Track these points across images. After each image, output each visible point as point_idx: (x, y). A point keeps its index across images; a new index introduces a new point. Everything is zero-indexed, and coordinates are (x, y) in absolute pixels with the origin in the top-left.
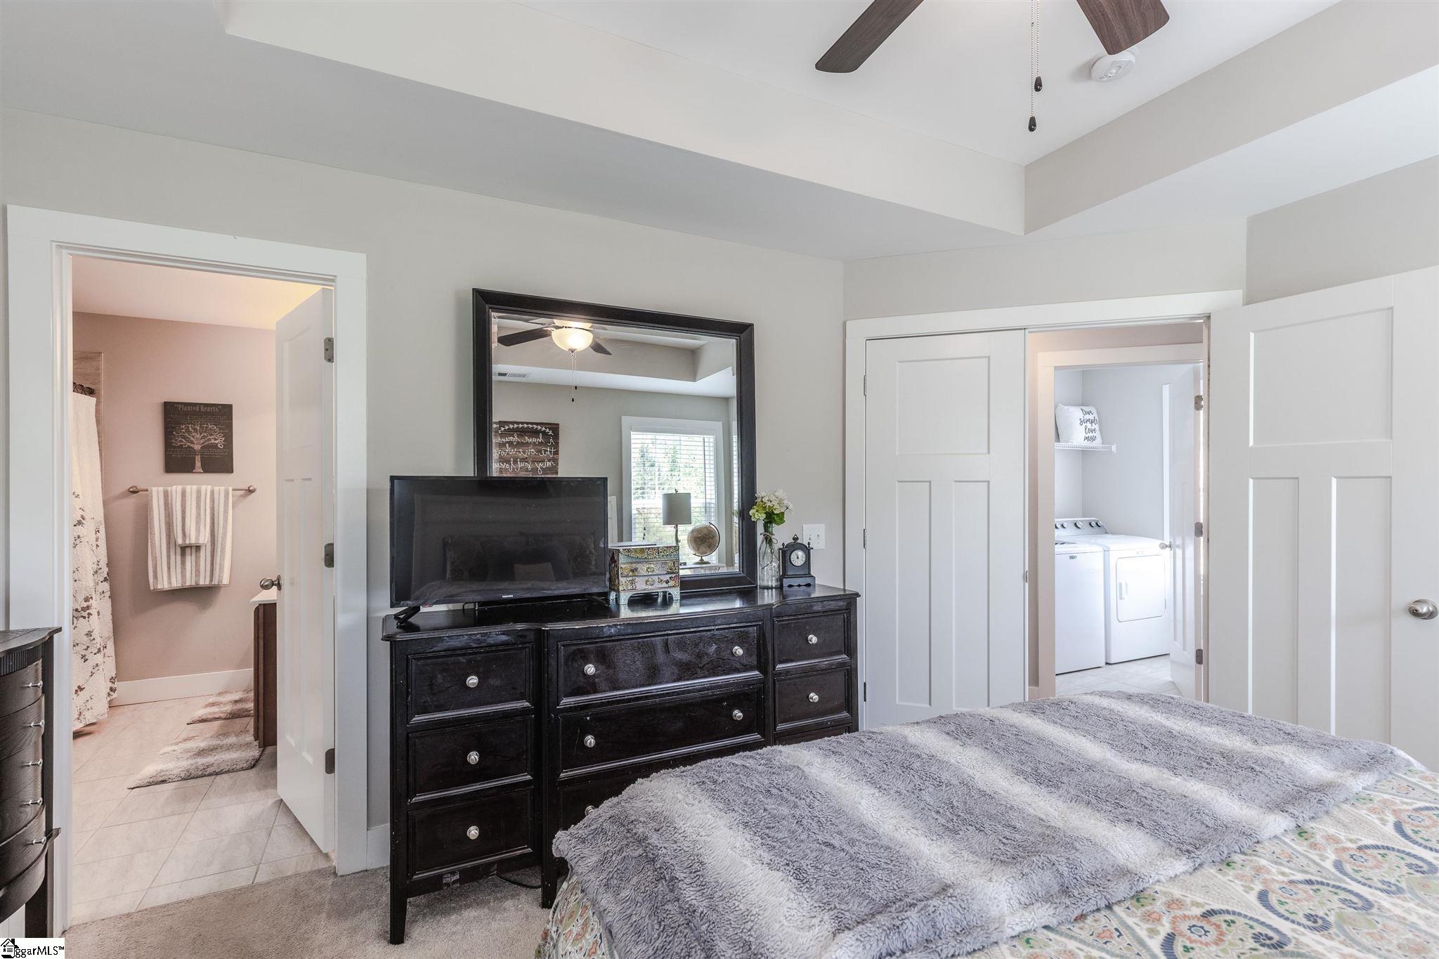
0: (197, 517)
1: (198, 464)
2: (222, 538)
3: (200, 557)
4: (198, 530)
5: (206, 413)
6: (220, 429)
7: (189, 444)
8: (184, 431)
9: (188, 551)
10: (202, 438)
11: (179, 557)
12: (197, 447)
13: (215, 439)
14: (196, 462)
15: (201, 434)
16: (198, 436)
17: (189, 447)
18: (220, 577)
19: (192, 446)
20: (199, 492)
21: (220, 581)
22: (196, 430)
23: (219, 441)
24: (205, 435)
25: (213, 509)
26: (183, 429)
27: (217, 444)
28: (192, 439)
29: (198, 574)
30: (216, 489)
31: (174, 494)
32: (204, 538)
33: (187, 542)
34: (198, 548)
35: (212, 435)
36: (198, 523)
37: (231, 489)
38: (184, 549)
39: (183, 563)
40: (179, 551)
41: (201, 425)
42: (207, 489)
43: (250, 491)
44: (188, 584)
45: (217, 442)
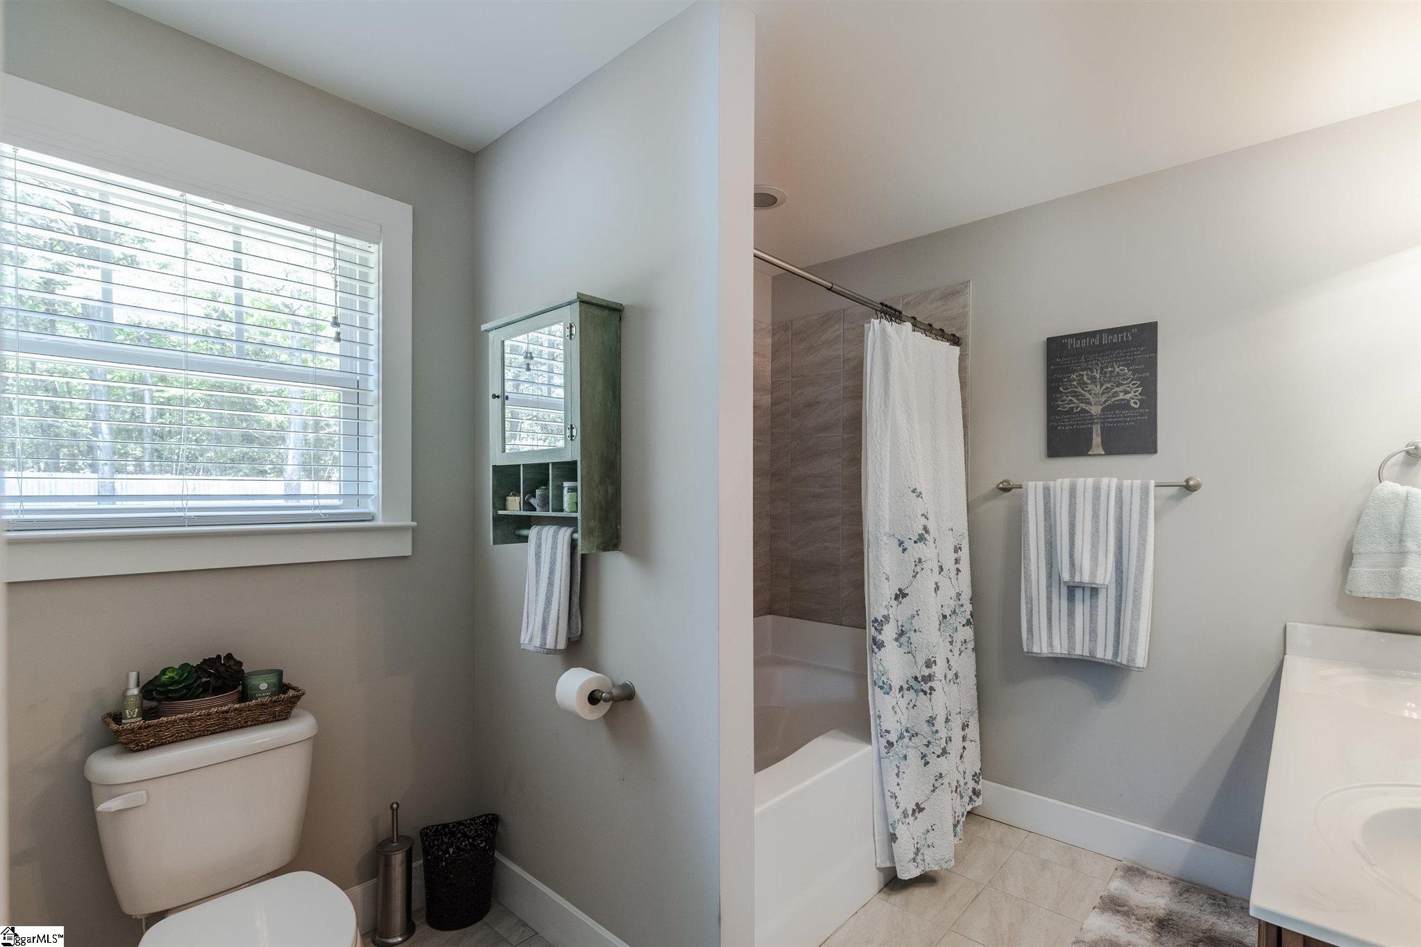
0: (1093, 535)
1: (1097, 440)
2: (1136, 577)
3: (1097, 607)
4: (1095, 559)
5: (1113, 347)
6: (1135, 371)
7: (1083, 406)
8: (1075, 383)
9: (1079, 593)
10: (1103, 394)
11: (1064, 603)
12: (1095, 410)
13: (1126, 392)
14: (1094, 436)
15: (1101, 386)
16: (1097, 389)
17: (1083, 411)
18: (1131, 652)
19: (1087, 408)
20: (1097, 489)
21: (1132, 659)
22: (1093, 379)
23: (1131, 394)
24: (1109, 385)
25: (1119, 521)
26: (1074, 380)
27: (1129, 401)
28: (1088, 395)
29: (1093, 639)
30: (1127, 483)
31: (1059, 491)
32: (1105, 575)
33: (1077, 579)
34: (1094, 591)
35: (1119, 385)
36: (1094, 546)
37: (1152, 483)
38: (1072, 589)
39: (1071, 614)
40: (1064, 591)
41: (1102, 369)
42: (1109, 483)
43: (1189, 488)
44: (1078, 652)
45: (1128, 397)
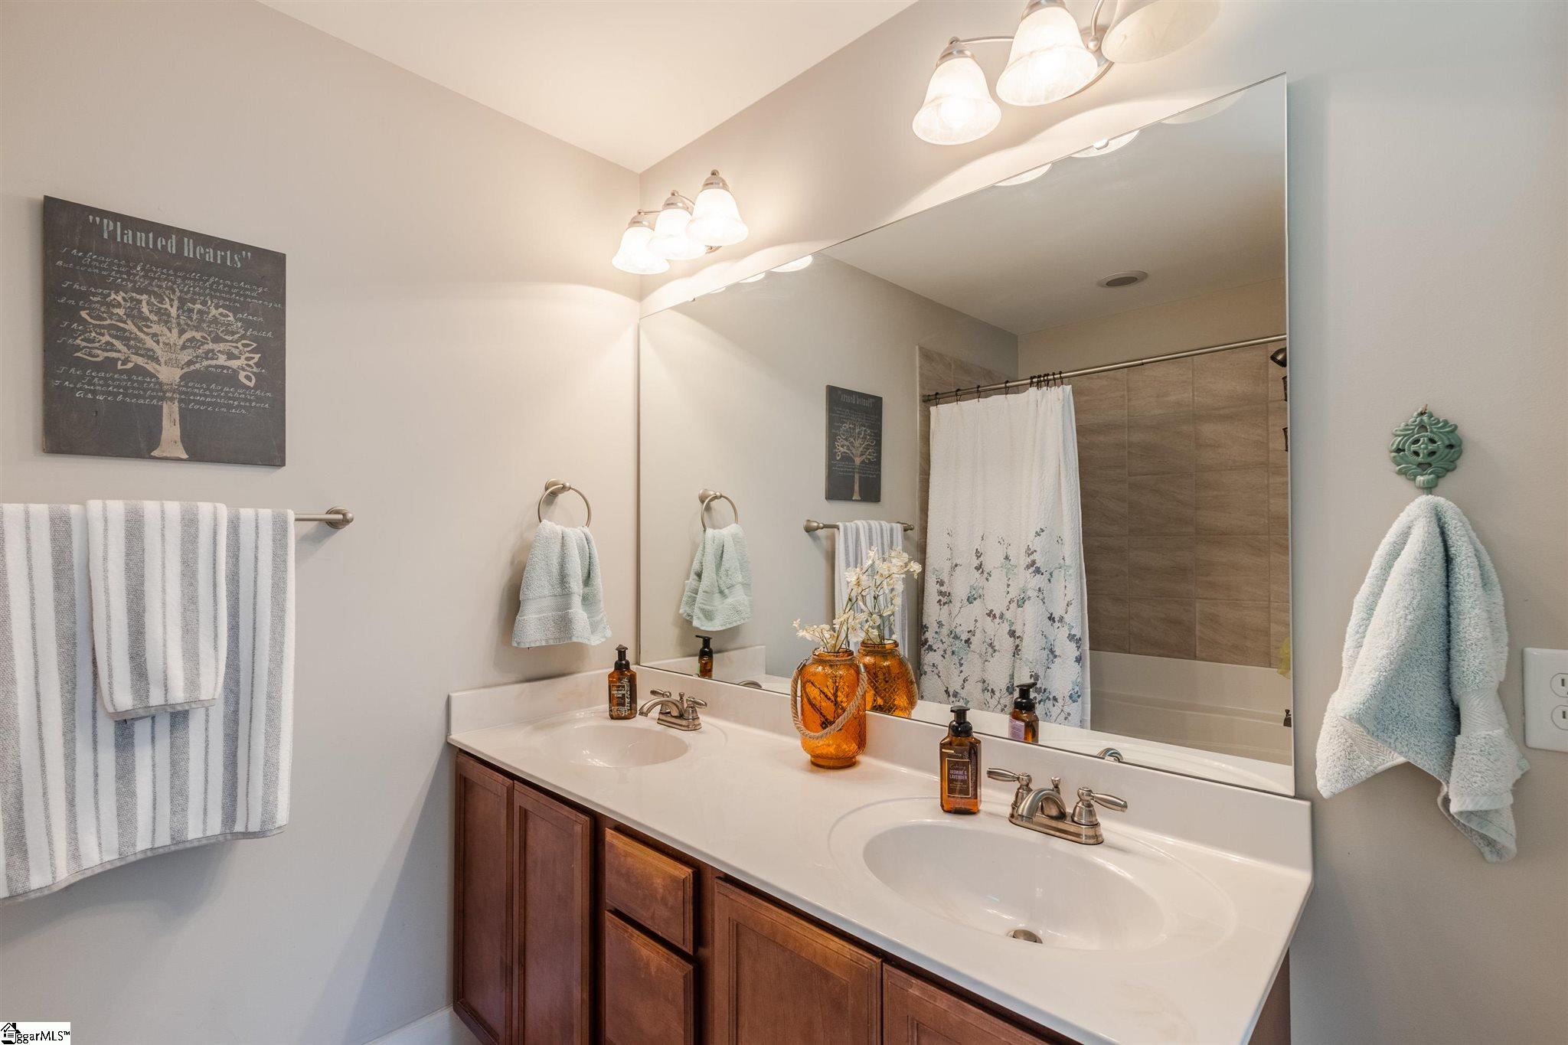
0: (185, 609)
1: (171, 431)
2: (270, 673)
3: (186, 744)
4: (191, 656)
5: (205, 269)
6: (248, 325)
7: (140, 361)
8: (121, 312)
9: (142, 730)
10: (184, 347)
11: (108, 757)
12: (168, 374)
13: (231, 356)
14: (165, 423)
15: (182, 332)
16: (173, 337)
17: (138, 370)
18: (269, 805)
19: (150, 367)
20: (190, 522)
21: (268, 816)
22: (164, 316)
23: (244, 364)
24: (198, 335)
25: (234, 579)
26: (119, 306)
27: (235, 372)
28: (150, 343)
29: (179, 806)
30: (247, 513)
31: (97, 527)
32: (212, 684)
33: (156, 698)
34: (179, 718)
35: (217, 340)
36: (189, 631)
37: (291, 516)
38: (124, 725)
39: (125, 774)
40: (107, 731)
41: (182, 302)
42: (212, 512)
44: (143, 844)
45: (234, 364)
